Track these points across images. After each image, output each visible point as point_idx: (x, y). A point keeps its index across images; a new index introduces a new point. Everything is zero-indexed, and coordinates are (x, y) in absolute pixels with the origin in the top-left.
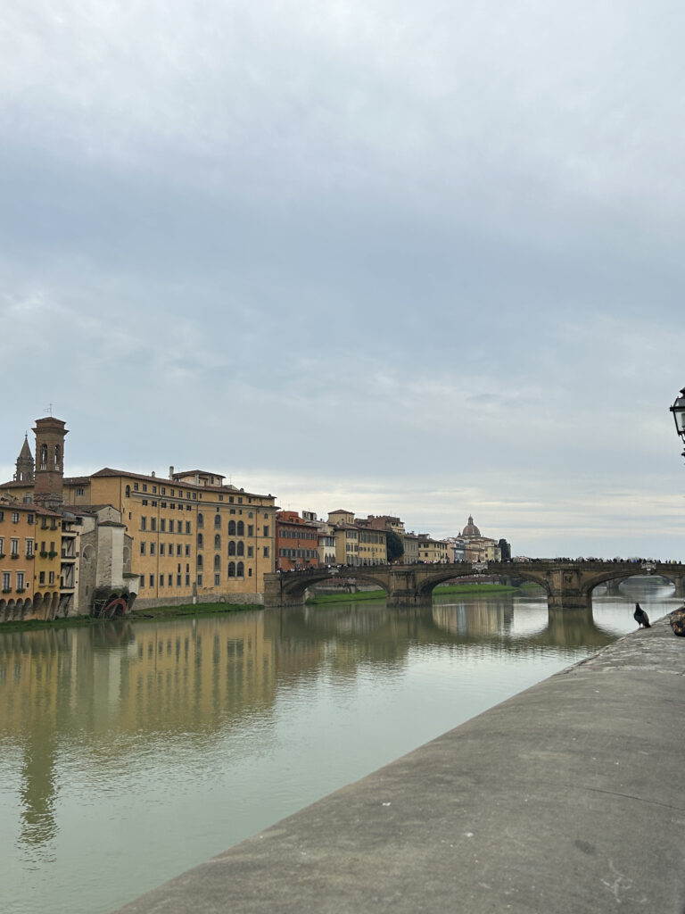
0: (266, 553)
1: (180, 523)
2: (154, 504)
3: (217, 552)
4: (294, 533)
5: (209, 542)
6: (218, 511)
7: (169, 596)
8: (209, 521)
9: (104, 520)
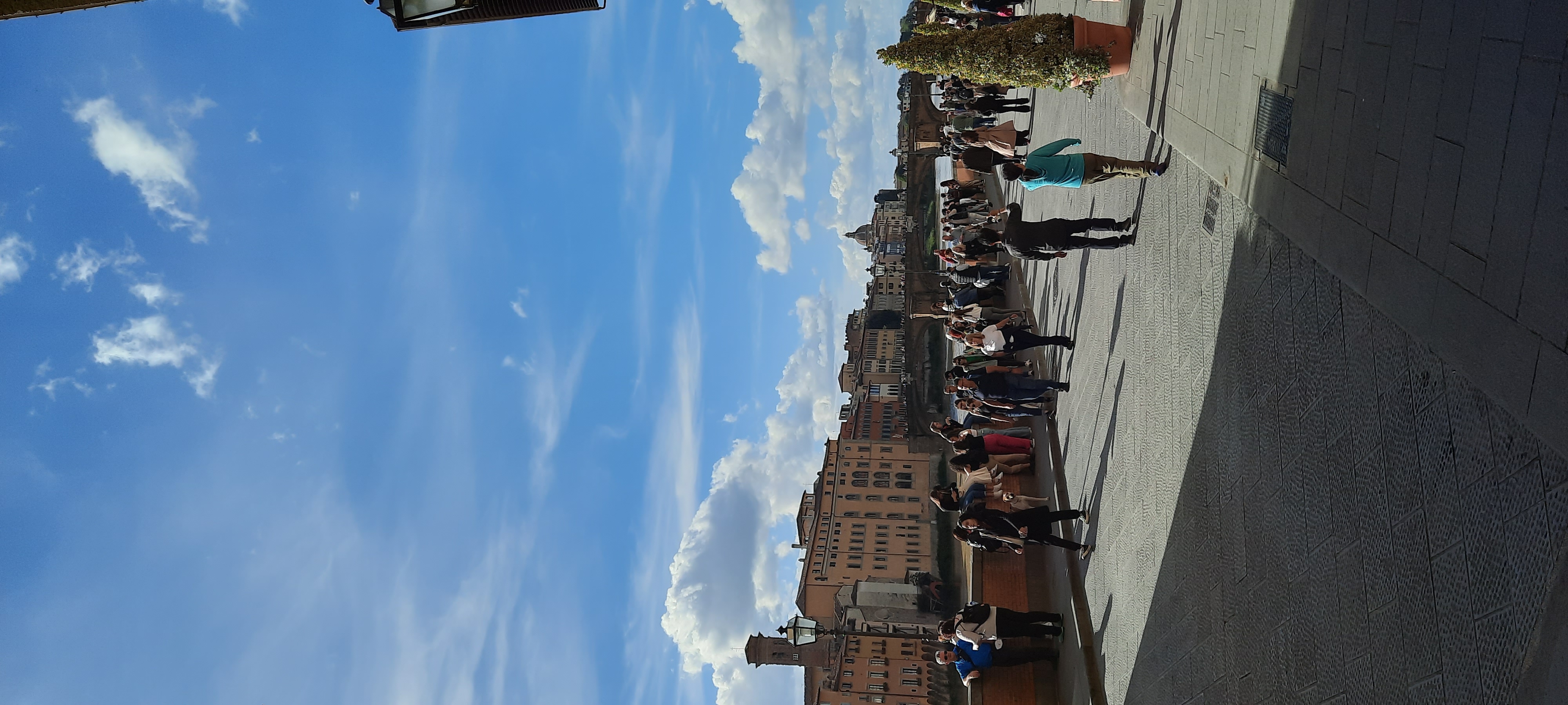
0: (889, 450)
1: (853, 533)
2: (834, 556)
3: (885, 499)
4: (865, 426)
5: (873, 507)
6: (842, 497)
7: (929, 546)
8: (852, 506)
9: (850, 601)
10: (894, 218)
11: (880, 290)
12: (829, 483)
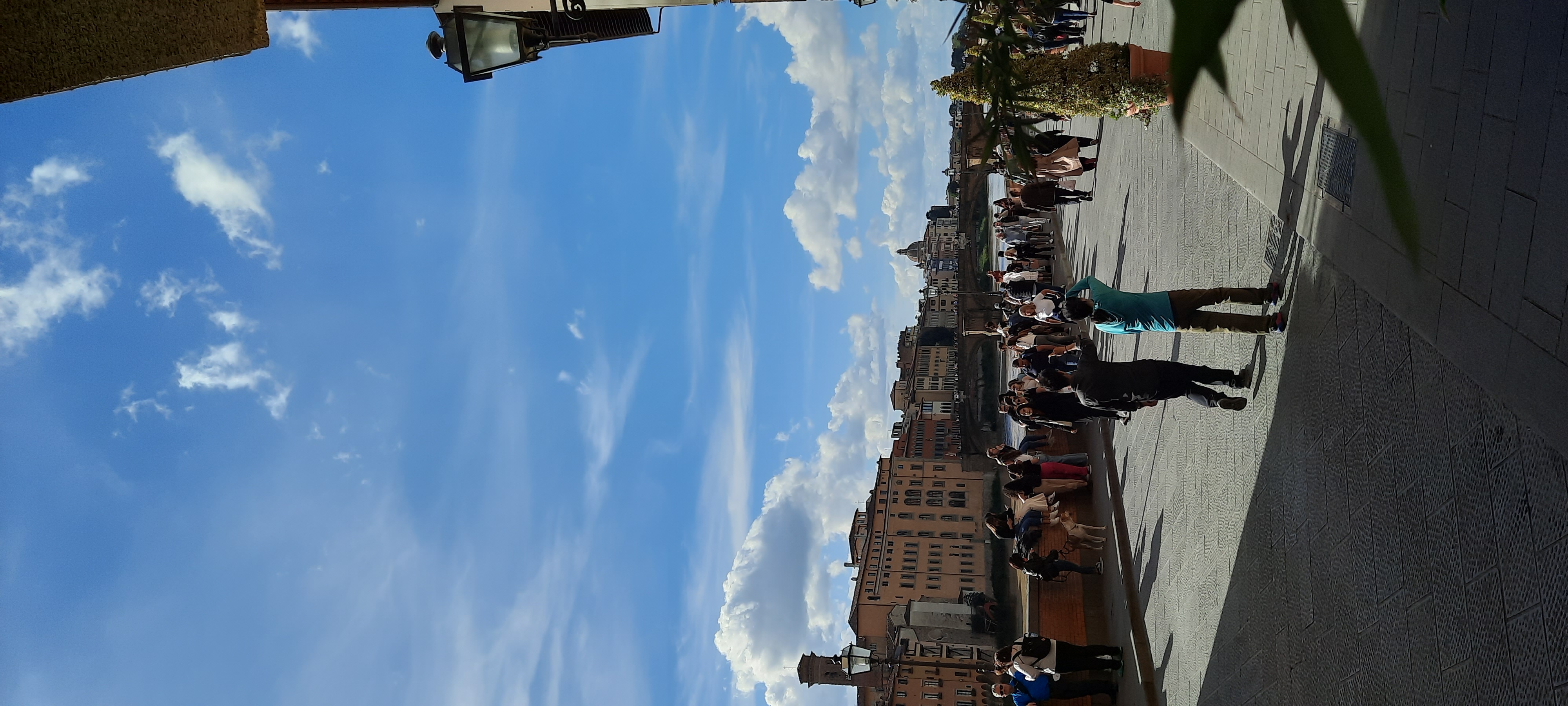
0: (943, 469)
1: (906, 553)
2: (887, 576)
3: (938, 518)
5: (926, 526)
6: (894, 515)
7: (983, 566)
8: (905, 525)
9: (904, 620)
10: (946, 235)
11: (932, 307)
12: (881, 501)
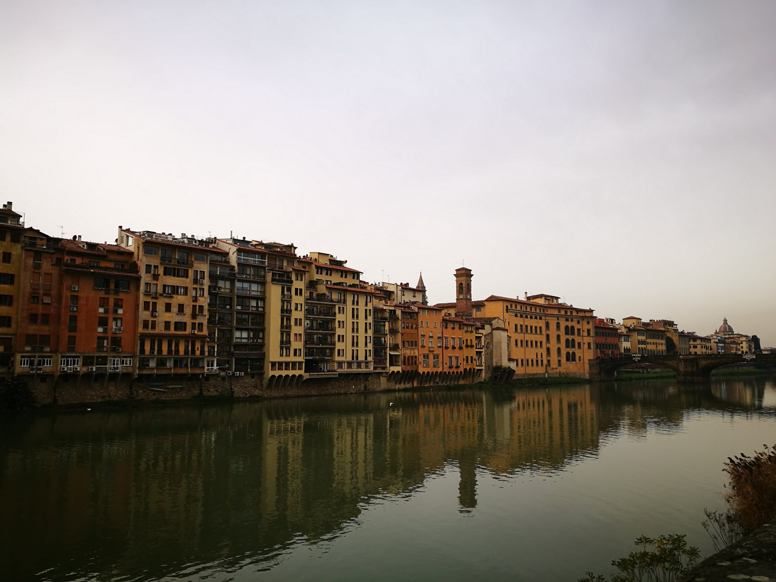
0: (589, 347)
1: (536, 327)
2: (521, 316)
3: (559, 346)
4: (603, 333)
5: (553, 339)
6: (558, 320)
7: (532, 372)
8: (553, 326)
9: (496, 327)
12: (566, 312)
